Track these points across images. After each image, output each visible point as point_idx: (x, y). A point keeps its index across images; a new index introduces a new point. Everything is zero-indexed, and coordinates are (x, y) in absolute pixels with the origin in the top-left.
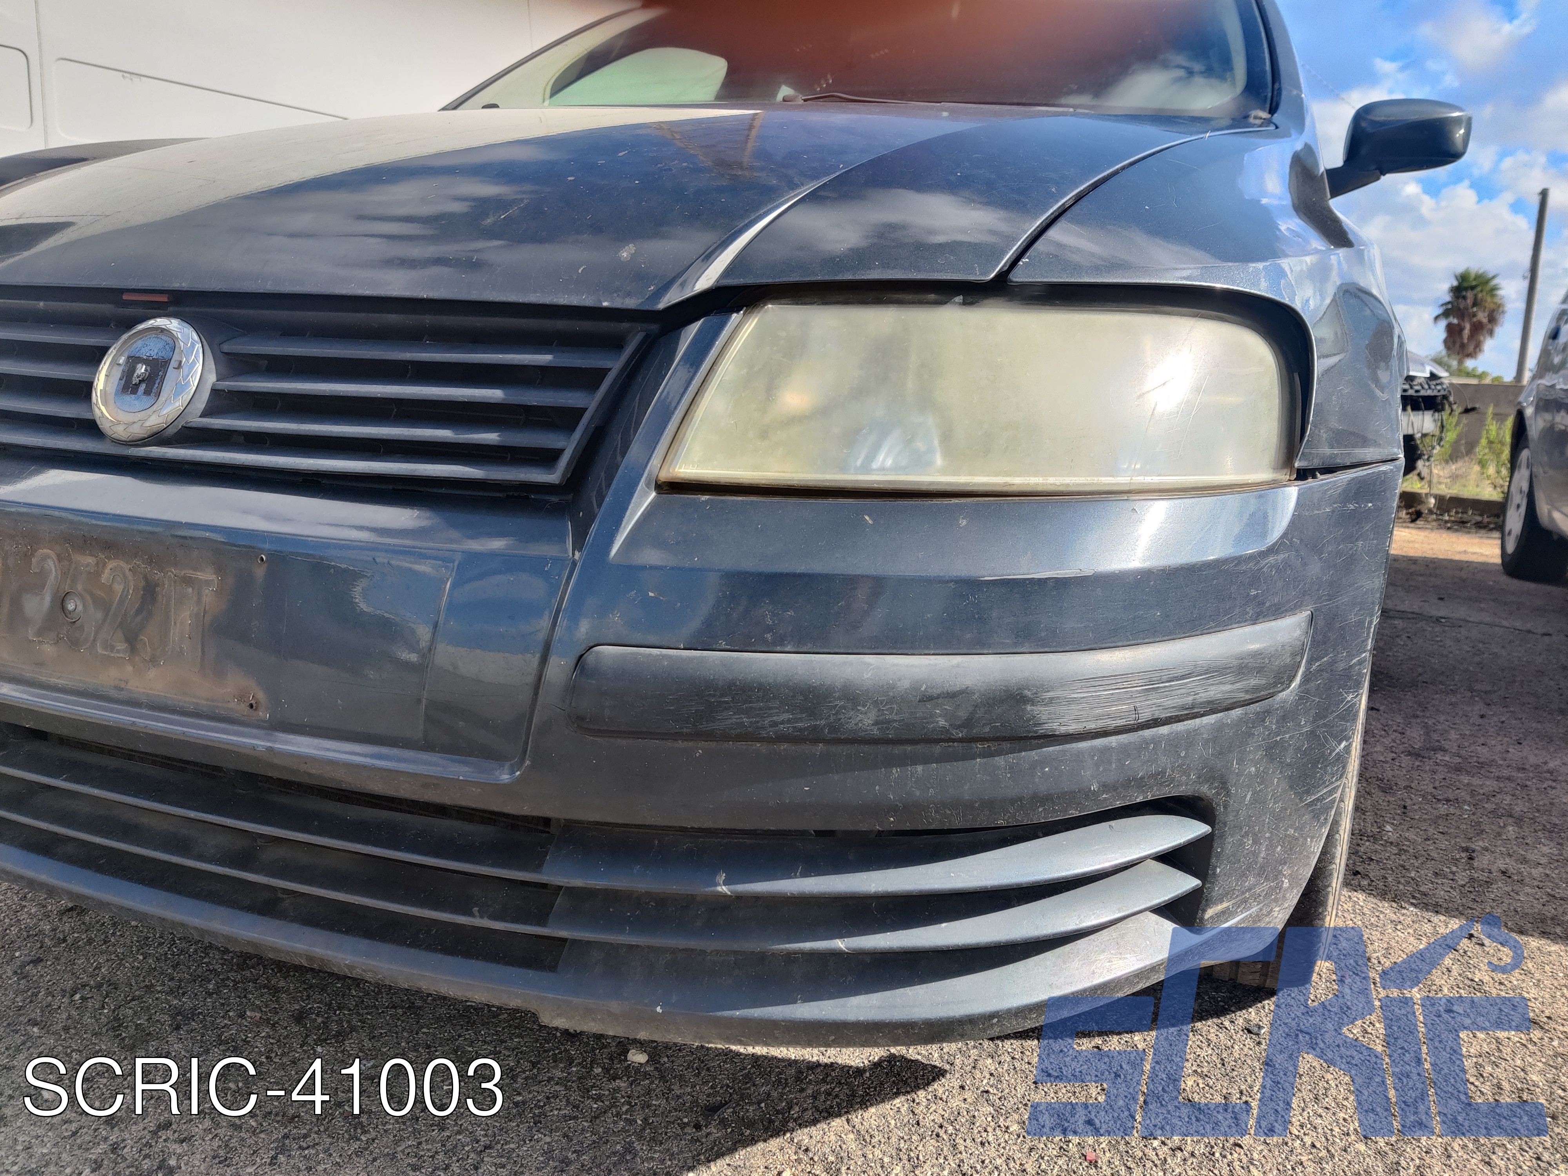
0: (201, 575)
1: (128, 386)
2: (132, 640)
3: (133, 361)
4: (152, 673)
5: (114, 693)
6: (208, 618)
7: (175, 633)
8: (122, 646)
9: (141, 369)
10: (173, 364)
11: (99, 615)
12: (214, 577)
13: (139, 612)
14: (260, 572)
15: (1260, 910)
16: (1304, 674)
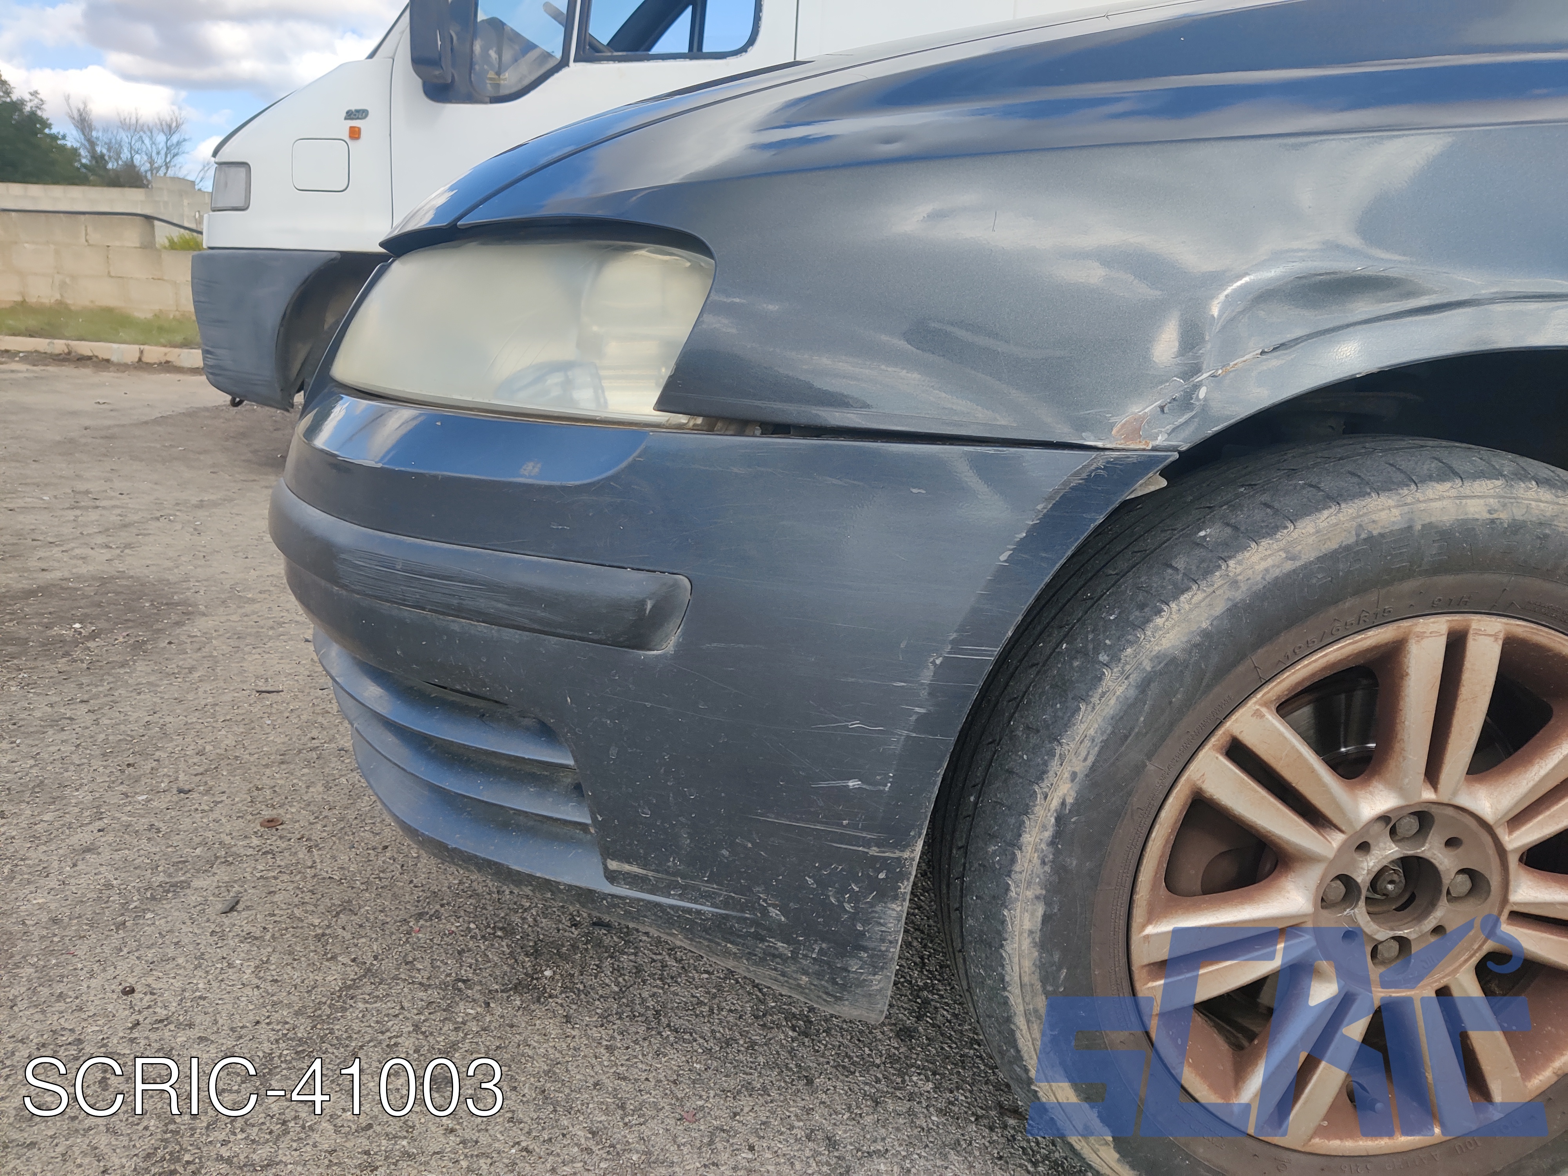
15: (726, 917)
16: (678, 645)
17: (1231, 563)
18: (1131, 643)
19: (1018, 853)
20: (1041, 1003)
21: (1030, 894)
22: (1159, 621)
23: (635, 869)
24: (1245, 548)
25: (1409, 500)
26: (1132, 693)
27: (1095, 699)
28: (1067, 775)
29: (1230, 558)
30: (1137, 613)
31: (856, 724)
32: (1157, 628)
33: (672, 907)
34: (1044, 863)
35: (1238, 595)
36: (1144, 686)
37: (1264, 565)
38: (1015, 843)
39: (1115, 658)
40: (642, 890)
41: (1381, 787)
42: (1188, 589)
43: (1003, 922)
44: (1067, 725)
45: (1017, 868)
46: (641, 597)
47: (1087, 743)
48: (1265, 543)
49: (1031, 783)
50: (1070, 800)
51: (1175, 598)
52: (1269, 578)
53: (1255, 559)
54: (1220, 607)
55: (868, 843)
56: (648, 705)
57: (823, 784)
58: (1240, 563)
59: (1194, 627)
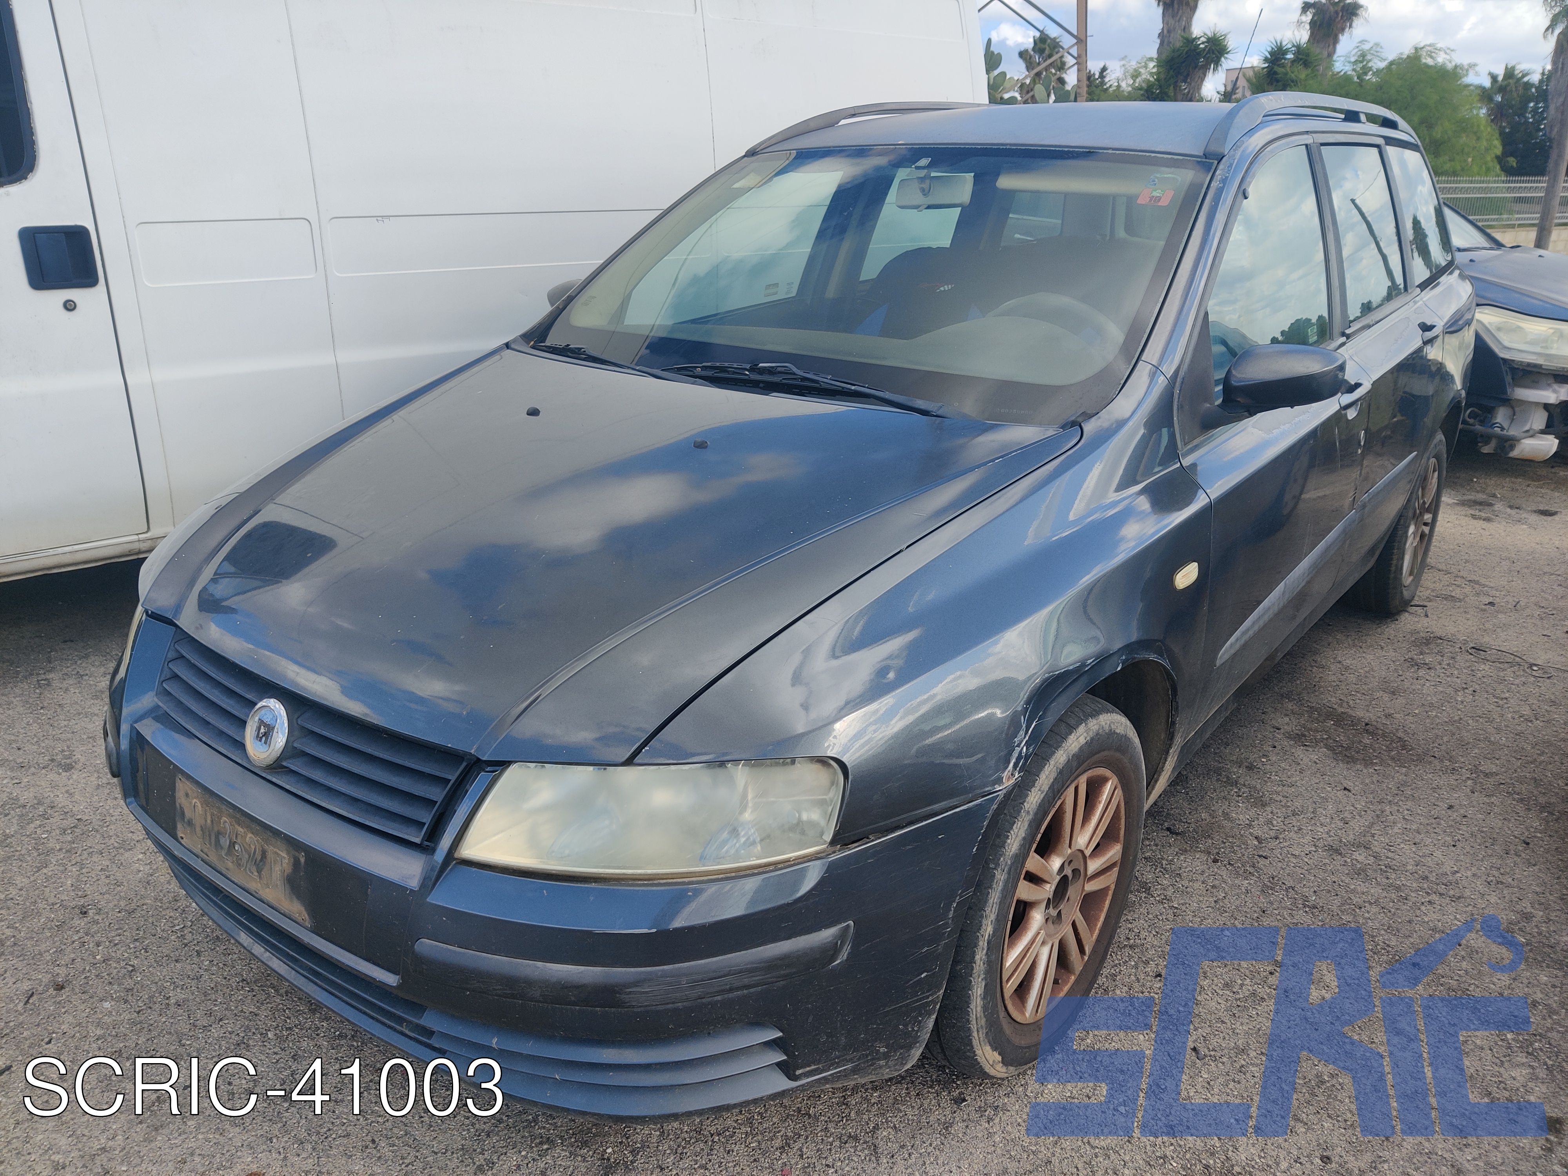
0: (281, 853)
1: (259, 738)
2: (259, 872)
3: (261, 722)
4: (267, 890)
5: (254, 893)
6: (286, 874)
7: (274, 875)
8: (256, 874)
9: (262, 730)
10: (275, 730)
11: (247, 856)
12: (286, 856)
13: (261, 860)
14: (302, 860)
15: (857, 1065)
16: (849, 953)
17: (1025, 804)
18: (1001, 855)
19: (974, 965)
20: (983, 1022)
21: (980, 980)
22: (1009, 841)
23: (813, 1067)
24: (1027, 795)
25: (1066, 748)
26: (1006, 876)
27: (994, 886)
28: (990, 923)
29: (1024, 802)
30: (998, 840)
31: (926, 949)
32: (1009, 845)
33: (830, 1075)
34: (984, 964)
35: (1030, 817)
36: (1009, 873)
37: (1035, 800)
38: (972, 961)
39: (997, 865)
40: (815, 1075)
41: (1055, 857)
42: (1015, 822)
43: (969, 997)
44: (986, 901)
45: (975, 971)
46: (835, 941)
47: (995, 905)
48: (1033, 790)
49: (975, 933)
50: (991, 933)
51: (1012, 828)
52: (1038, 805)
53: (1032, 799)
54: (1026, 824)
55: (928, 997)
56: (832, 988)
57: (911, 982)
58: (1028, 803)
59: (1021, 838)
